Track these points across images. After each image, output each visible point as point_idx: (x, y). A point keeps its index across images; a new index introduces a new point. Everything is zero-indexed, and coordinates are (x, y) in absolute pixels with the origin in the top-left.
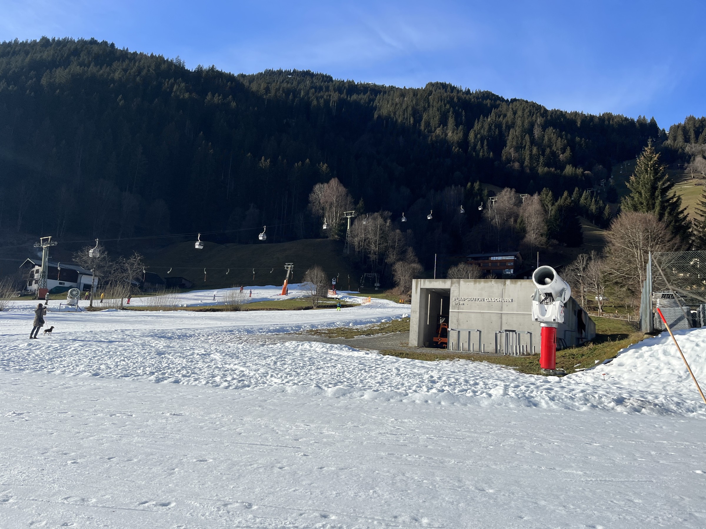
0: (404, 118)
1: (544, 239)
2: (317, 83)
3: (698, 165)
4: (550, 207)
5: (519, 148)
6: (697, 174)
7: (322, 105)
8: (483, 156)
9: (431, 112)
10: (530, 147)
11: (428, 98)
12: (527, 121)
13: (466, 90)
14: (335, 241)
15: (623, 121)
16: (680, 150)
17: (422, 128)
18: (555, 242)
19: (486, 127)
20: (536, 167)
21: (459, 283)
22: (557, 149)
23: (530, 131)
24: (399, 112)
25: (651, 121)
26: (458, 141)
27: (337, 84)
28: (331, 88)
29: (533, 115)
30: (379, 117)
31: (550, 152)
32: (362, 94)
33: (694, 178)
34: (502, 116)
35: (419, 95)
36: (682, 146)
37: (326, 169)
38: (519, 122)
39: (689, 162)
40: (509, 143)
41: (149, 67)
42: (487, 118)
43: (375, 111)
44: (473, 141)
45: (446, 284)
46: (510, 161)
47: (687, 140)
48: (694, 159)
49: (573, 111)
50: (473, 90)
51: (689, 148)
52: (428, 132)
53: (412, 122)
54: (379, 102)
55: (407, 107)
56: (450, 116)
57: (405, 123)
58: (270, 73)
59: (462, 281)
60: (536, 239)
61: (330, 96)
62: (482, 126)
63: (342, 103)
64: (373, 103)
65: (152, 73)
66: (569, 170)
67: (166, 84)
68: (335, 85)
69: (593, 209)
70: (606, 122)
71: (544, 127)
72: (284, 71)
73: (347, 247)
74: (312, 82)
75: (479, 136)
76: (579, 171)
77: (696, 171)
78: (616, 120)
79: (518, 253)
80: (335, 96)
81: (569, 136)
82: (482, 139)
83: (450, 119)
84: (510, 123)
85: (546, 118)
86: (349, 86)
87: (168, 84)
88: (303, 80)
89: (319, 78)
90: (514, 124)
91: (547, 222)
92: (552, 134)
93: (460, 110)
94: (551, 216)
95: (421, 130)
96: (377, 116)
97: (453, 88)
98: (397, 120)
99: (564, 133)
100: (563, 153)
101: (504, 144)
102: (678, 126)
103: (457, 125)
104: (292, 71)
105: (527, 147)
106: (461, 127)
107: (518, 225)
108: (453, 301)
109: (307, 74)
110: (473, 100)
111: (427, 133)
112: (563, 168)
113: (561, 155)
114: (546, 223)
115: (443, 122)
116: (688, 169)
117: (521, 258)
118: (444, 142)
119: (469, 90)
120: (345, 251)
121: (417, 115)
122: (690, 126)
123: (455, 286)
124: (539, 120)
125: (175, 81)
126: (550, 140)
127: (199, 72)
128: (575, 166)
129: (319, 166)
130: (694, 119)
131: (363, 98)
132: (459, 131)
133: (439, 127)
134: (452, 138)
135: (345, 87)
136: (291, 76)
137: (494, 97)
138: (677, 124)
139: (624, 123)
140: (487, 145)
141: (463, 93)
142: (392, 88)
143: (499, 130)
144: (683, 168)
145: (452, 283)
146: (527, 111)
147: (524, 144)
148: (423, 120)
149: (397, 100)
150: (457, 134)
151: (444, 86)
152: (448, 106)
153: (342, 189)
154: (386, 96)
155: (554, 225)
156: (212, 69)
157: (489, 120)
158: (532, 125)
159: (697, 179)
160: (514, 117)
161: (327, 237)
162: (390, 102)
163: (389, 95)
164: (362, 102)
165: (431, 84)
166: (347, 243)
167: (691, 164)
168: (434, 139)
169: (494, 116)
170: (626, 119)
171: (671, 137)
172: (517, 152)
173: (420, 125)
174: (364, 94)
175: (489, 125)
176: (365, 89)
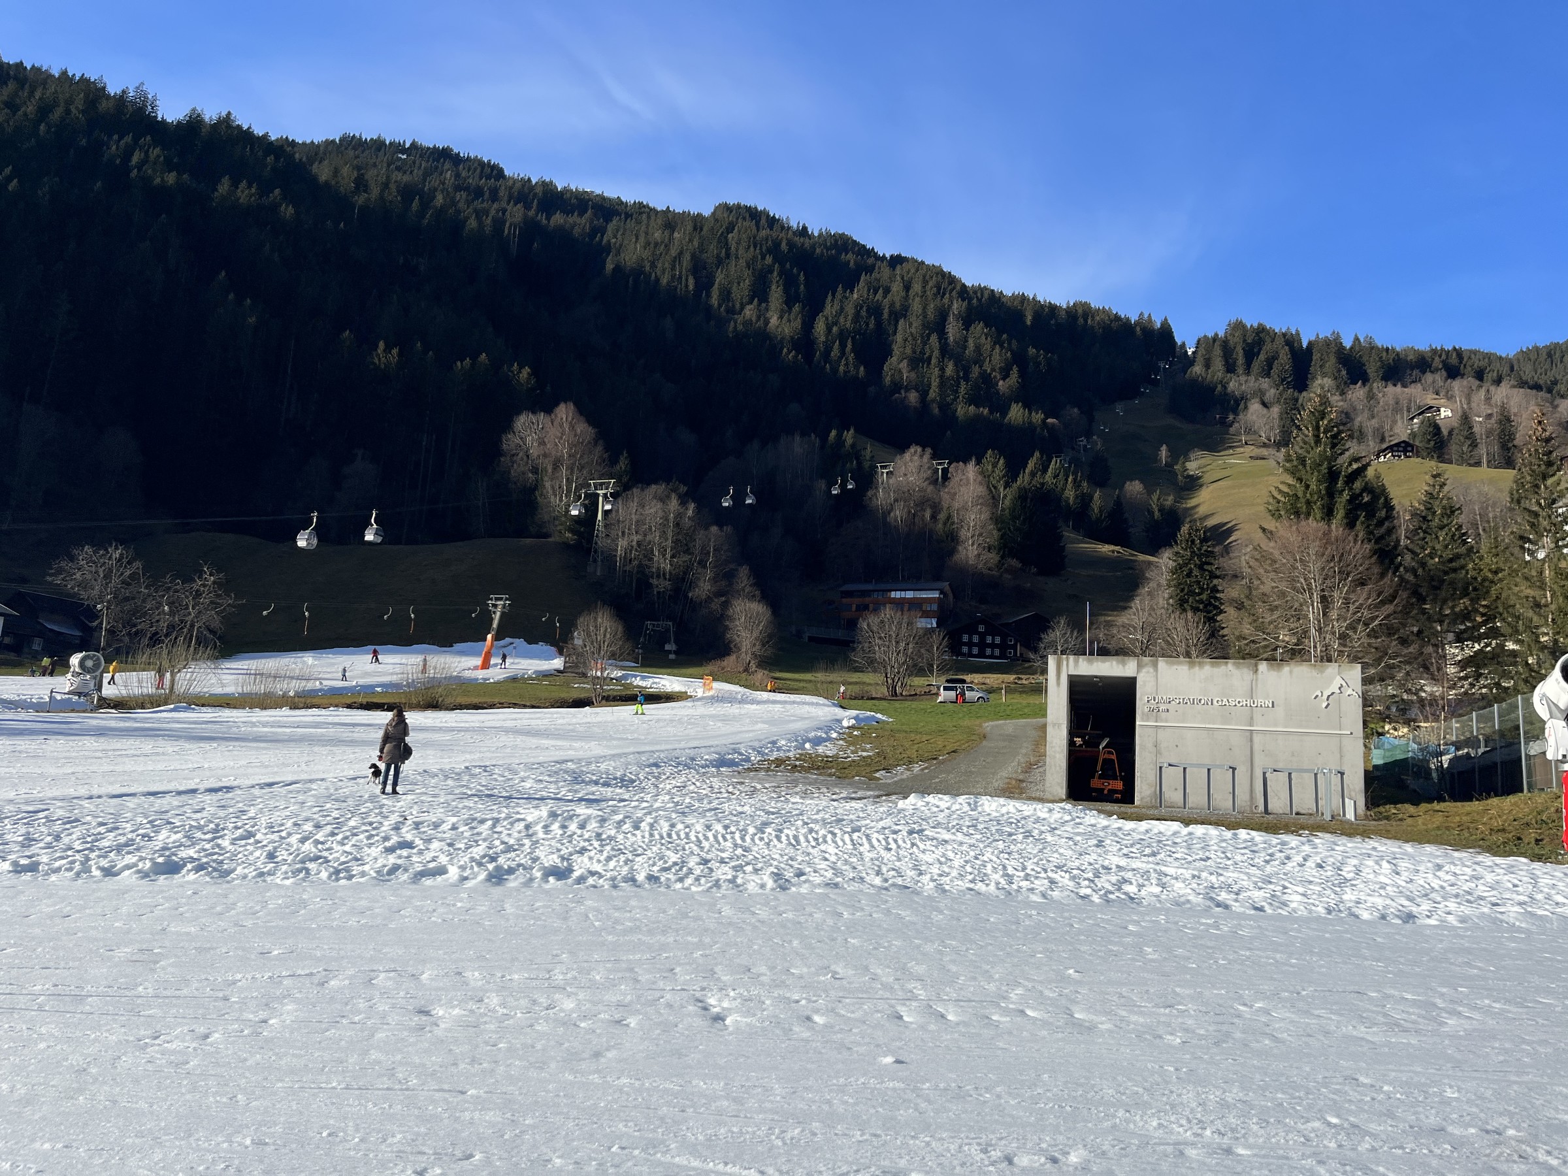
0: (673, 276)
1: (993, 558)
2: (469, 177)
3: (1254, 417)
4: (1002, 490)
5: (918, 361)
6: (1253, 437)
7: (488, 230)
8: (845, 372)
9: (732, 269)
10: (939, 362)
11: (726, 238)
12: (932, 306)
13: (798, 227)
14: (566, 546)
15: (1111, 321)
16: (1219, 387)
17: (714, 301)
18: (1014, 563)
19: (850, 310)
20: (952, 404)
21: (1155, 666)
22: (993, 370)
23: (938, 326)
24: (664, 264)
25: (1162, 325)
26: (792, 338)
27: (518, 185)
28: (502, 193)
29: (944, 294)
30: (618, 269)
31: (980, 373)
32: (576, 214)
33: (1246, 444)
34: (881, 291)
35: (705, 229)
36: (1223, 378)
37: (529, 379)
38: (916, 306)
39: (1235, 412)
40: (897, 350)
41: (69, 102)
42: (852, 292)
43: (608, 255)
44: (823, 339)
45: (1127, 667)
46: (901, 388)
47: (1230, 368)
48: (1246, 408)
49: (1016, 293)
50: (814, 229)
51: (1237, 384)
52: (728, 311)
53: (691, 287)
54: (615, 237)
55: (681, 253)
56: (774, 281)
57: (676, 288)
58: (351, 144)
59: (1162, 663)
60: (979, 555)
61: (504, 211)
62: (842, 309)
63: (531, 229)
64: (602, 236)
65: (78, 118)
66: (1016, 413)
67: (114, 147)
68: (511, 188)
69: (1069, 498)
70: (1081, 321)
71: (967, 321)
72: (388, 143)
73: (595, 561)
74: (458, 175)
75: (835, 329)
76: (1037, 417)
77: (1249, 431)
78: (1098, 318)
79: (946, 585)
80: (516, 214)
81: (1014, 344)
82: (843, 336)
83: (774, 287)
84: (898, 305)
85: (969, 303)
86: (545, 193)
87: (117, 148)
88: (437, 168)
89: (473, 167)
90: (906, 311)
91: (997, 520)
92: (983, 337)
93: (795, 270)
94: (1003, 510)
95: (711, 306)
96: (612, 267)
97: (773, 221)
98: (657, 280)
99: (1005, 336)
100: (1004, 379)
101: (887, 353)
102: (1215, 338)
103: (789, 301)
104: (407, 145)
105: (934, 361)
106: (797, 308)
107: (940, 526)
108: (1144, 704)
109: (444, 155)
110: (818, 251)
111: (724, 314)
112: (1005, 411)
113: (1001, 383)
114: (996, 524)
115: (760, 293)
116: (1236, 425)
117: (951, 596)
118: (763, 335)
119: (805, 228)
120: (590, 569)
121: (702, 271)
122: (1236, 340)
123: (1148, 672)
124: (955, 306)
125: (136, 141)
126: (978, 348)
127: (194, 124)
128: (1027, 405)
129: (509, 371)
130: (1244, 326)
131: (580, 223)
132: (792, 316)
133: (751, 303)
134: (780, 330)
135: (535, 195)
136: (405, 157)
137: (856, 249)
138: (1210, 335)
139: (1114, 325)
140: (853, 350)
141: (794, 233)
142: (641, 208)
143: (875, 319)
144: (1225, 425)
145: (1140, 666)
146: (931, 284)
147: (927, 355)
148: (716, 286)
149: (657, 235)
150: (789, 321)
151: (753, 214)
152: (769, 260)
153: (584, 429)
154: (630, 224)
155: (1009, 529)
156: (225, 122)
157: (855, 296)
158: (943, 316)
159: (1253, 447)
160: (907, 296)
161: (547, 536)
162: (642, 239)
163: (639, 222)
164: (577, 231)
165: (726, 208)
166: (596, 552)
167: (1241, 416)
168: (740, 327)
169: (866, 289)
170: (1117, 318)
171: (1200, 359)
172: (913, 369)
173: (709, 295)
174: (581, 215)
175: (856, 307)
176: (581, 202)
